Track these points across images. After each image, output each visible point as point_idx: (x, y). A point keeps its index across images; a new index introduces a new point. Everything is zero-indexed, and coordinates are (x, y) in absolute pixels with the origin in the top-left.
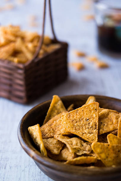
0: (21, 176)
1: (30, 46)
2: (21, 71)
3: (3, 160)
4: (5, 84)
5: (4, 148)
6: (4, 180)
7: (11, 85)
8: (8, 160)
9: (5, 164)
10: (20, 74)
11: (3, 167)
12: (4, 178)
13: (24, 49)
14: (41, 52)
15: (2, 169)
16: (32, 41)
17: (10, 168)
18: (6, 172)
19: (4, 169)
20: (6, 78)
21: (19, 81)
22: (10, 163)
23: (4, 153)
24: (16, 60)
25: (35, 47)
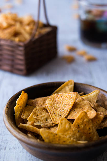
0: (19, 157)
1: (28, 28)
2: (21, 49)
3: (3, 142)
4: (8, 59)
5: (4, 132)
6: (4, 160)
7: (13, 60)
8: (8, 142)
9: (5, 145)
10: (21, 51)
11: (3, 149)
12: (4, 158)
13: (22, 31)
14: (37, 33)
15: (3, 150)
16: (29, 24)
17: (10, 149)
18: (6, 153)
19: (4, 150)
20: (9, 55)
21: (20, 56)
22: (10, 145)
23: (4, 136)
24: (17, 39)
25: (32, 29)
